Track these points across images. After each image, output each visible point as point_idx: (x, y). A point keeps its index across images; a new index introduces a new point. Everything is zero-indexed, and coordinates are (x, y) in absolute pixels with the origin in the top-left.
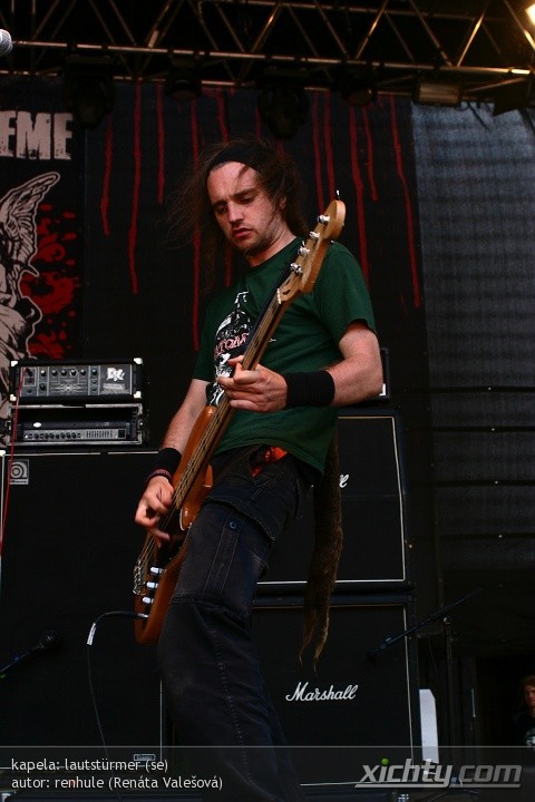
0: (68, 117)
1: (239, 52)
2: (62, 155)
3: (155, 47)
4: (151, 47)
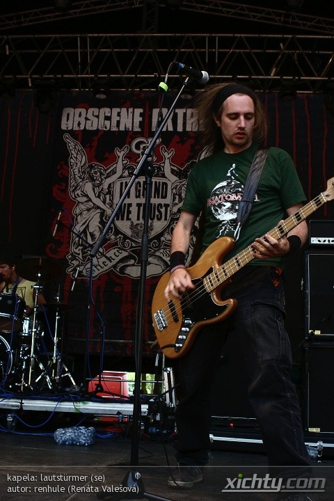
1: (315, 76)
3: (274, 75)
4: (272, 76)
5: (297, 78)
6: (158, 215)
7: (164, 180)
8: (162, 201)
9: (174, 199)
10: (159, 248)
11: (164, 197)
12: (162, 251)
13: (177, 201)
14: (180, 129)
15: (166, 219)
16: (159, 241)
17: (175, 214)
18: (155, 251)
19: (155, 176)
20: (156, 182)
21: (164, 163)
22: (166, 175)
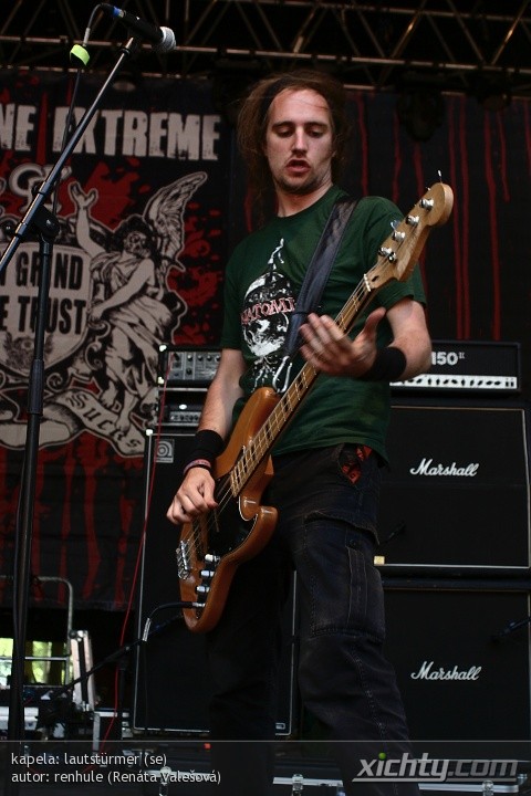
0: (216, 119)
1: (379, 57)
2: (210, 156)
3: (300, 52)
4: (296, 53)
5: (344, 58)
6: (61, 323)
7: (77, 252)
8: (72, 295)
9: (96, 291)
10: (63, 389)
11: (76, 286)
12: (69, 394)
13: (101, 295)
14: (110, 150)
15: (78, 331)
16: (65, 374)
17: (97, 321)
18: (56, 395)
19: (59, 243)
20: (59, 256)
21: (77, 217)
22: (81, 242)
